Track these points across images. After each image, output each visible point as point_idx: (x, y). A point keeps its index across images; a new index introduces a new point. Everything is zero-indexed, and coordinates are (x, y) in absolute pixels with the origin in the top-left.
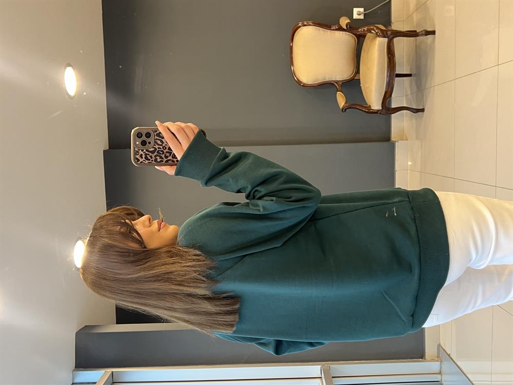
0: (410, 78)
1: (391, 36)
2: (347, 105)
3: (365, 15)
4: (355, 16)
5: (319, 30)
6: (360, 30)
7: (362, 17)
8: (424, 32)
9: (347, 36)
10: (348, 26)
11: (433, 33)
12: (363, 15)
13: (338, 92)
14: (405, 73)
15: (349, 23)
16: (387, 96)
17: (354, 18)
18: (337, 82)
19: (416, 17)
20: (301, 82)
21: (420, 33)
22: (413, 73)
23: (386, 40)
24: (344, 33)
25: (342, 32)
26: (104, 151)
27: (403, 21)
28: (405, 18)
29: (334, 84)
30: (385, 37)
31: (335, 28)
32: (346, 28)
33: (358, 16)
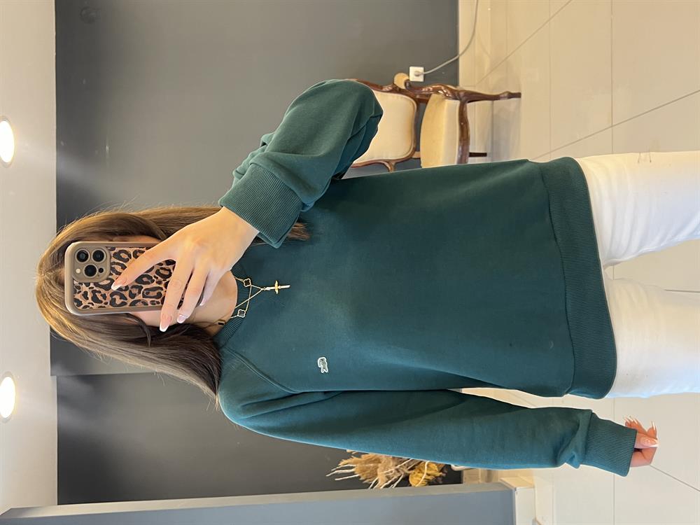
1: (464, 99)
3: (425, 76)
6: (423, 90)
7: (421, 79)
8: (506, 95)
9: (404, 101)
10: (408, 85)
11: (518, 95)
12: (422, 76)
14: (476, 151)
15: (408, 80)
18: (388, 162)
19: (492, 79)
21: (502, 96)
22: (488, 151)
23: (458, 103)
24: (400, 96)
25: (397, 95)
27: (475, 86)
28: (476, 82)
29: (383, 164)
30: (456, 99)
31: (388, 90)
32: (403, 87)
33: (415, 77)
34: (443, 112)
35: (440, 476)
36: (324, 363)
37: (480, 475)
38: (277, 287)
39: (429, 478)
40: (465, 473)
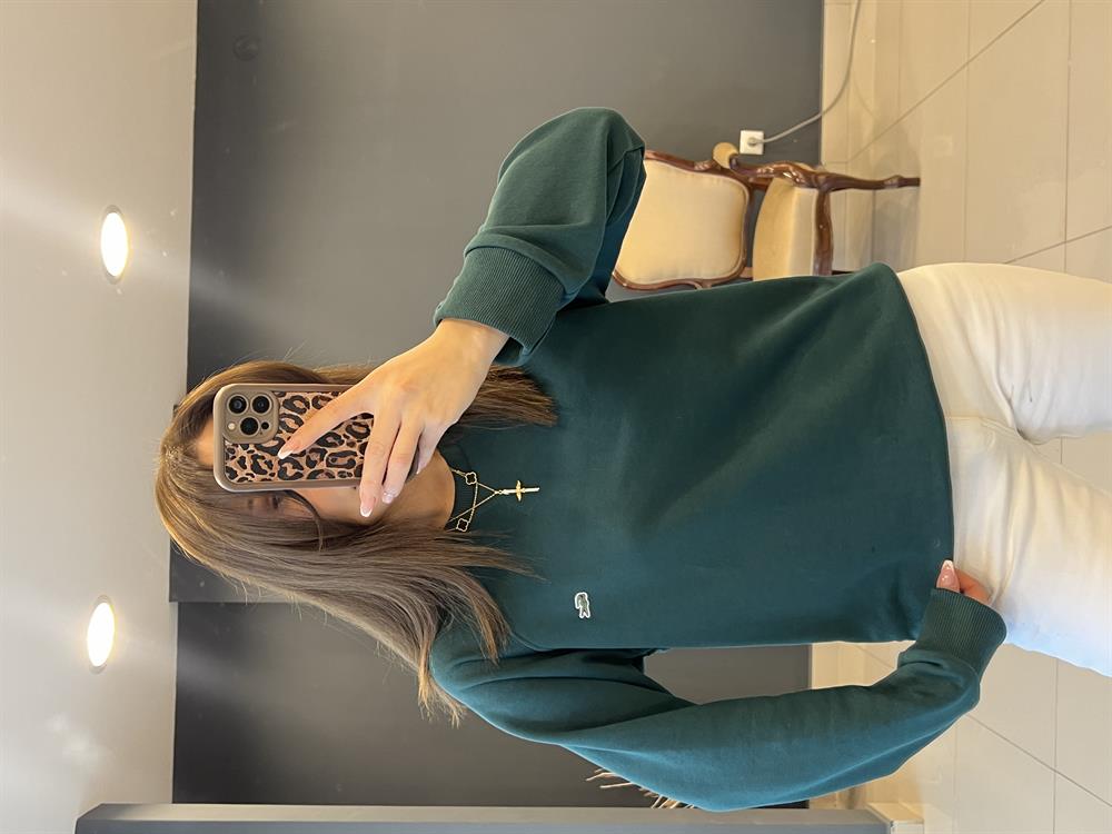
1: (826, 186)
3: (765, 146)
5: (670, 170)
6: (758, 171)
7: (758, 150)
8: (895, 181)
9: (729, 186)
10: (734, 162)
11: (915, 182)
12: (761, 145)
15: (734, 155)
17: (742, 151)
18: (702, 282)
19: (874, 154)
20: (624, 280)
21: (889, 182)
23: (814, 193)
24: (722, 178)
25: (716, 176)
27: (846, 163)
28: (850, 157)
30: (812, 187)
31: (702, 168)
32: (727, 166)
33: (749, 147)
34: (790, 209)
36: (584, 603)
38: (519, 490)
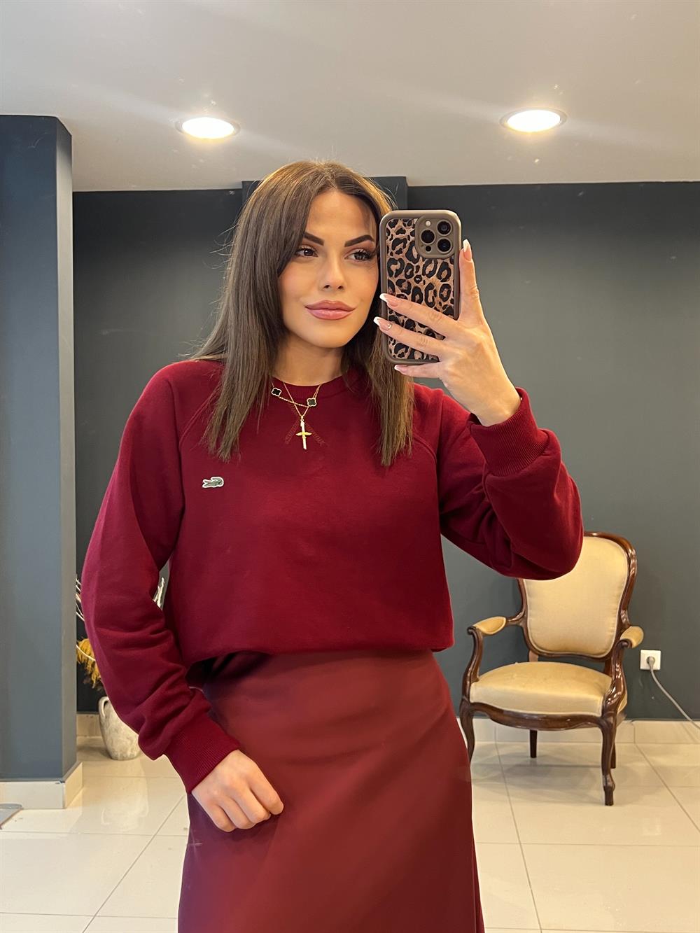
0: (529, 754)
1: (604, 724)
2: (481, 637)
4: (645, 654)
5: (620, 587)
6: (618, 666)
7: (644, 666)
8: (610, 784)
9: (607, 640)
10: (625, 643)
11: (609, 801)
12: (648, 668)
13: (505, 619)
14: (538, 744)
15: (631, 645)
16: (495, 713)
17: (642, 651)
18: (524, 617)
19: (640, 766)
21: (608, 778)
22: (538, 760)
23: (598, 714)
24: (614, 634)
25: (615, 629)
26: (405, 178)
27: (635, 743)
28: (638, 745)
29: (521, 611)
30: (603, 711)
31: (622, 617)
32: (622, 638)
33: (646, 658)
34: (584, 692)
35: (92, 681)
37: (93, 737)
39: (89, 666)
40: (95, 717)
